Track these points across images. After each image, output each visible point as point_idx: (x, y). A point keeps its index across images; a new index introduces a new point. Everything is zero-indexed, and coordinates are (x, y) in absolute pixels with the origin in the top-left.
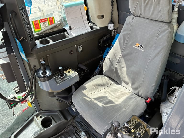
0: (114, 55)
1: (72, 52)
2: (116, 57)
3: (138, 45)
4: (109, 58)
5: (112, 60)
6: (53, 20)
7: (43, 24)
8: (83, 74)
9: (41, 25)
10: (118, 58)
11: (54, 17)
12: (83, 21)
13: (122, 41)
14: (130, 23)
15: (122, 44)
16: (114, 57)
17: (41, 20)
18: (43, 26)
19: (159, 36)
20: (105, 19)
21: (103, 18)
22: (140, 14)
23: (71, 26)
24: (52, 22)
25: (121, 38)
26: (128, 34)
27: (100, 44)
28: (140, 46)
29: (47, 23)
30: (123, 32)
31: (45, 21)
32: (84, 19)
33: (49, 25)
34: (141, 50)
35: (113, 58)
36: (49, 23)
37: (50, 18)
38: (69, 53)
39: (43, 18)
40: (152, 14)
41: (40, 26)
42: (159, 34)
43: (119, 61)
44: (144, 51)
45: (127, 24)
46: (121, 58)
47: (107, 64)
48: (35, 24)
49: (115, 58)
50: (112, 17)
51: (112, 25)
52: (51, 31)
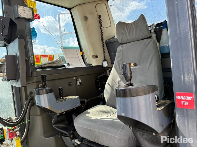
0: (113, 80)
1: (71, 83)
2: (116, 81)
3: (133, 64)
4: (108, 84)
5: (112, 85)
6: (52, 57)
7: (43, 59)
8: (84, 106)
9: (42, 60)
10: (117, 82)
11: (53, 55)
12: (80, 61)
13: (118, 67)
14: (120, 50)
15: (119, 69)
16: (113, 81)
17: (43, 55)
18: (43, 61)
19: (147, 48)
20: (99, 58)
21: (97, 57)
22: (127, 40)
23: (69, 63)
24: (51, 59)
25: (116, 65)
26: (121, 59)
27: (97, 81)
28: (135, 64)
29: (47, 59)
30: (117, 59)
31: (46, 57)
32: (80, 60)
33: (48, 61)
34: (136, 67)
35: (112, 83)
36: (49, 60)
37: (50, 55)
38: (68, 84)
39: (44, 54)
40: (136, 35)
41: (40, 60)
42: (146, 47)
43: (119, 85)
44: (139, 67)
45: (119, 52)
46: (120, 81)
47: (108, 90)
48: (36, 58)
49: (114, 83)
50: (105, 57)
51: (106, 62)
52: (51, 65)
